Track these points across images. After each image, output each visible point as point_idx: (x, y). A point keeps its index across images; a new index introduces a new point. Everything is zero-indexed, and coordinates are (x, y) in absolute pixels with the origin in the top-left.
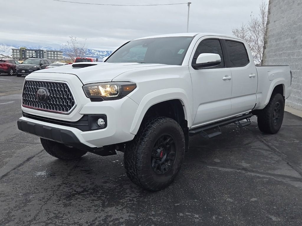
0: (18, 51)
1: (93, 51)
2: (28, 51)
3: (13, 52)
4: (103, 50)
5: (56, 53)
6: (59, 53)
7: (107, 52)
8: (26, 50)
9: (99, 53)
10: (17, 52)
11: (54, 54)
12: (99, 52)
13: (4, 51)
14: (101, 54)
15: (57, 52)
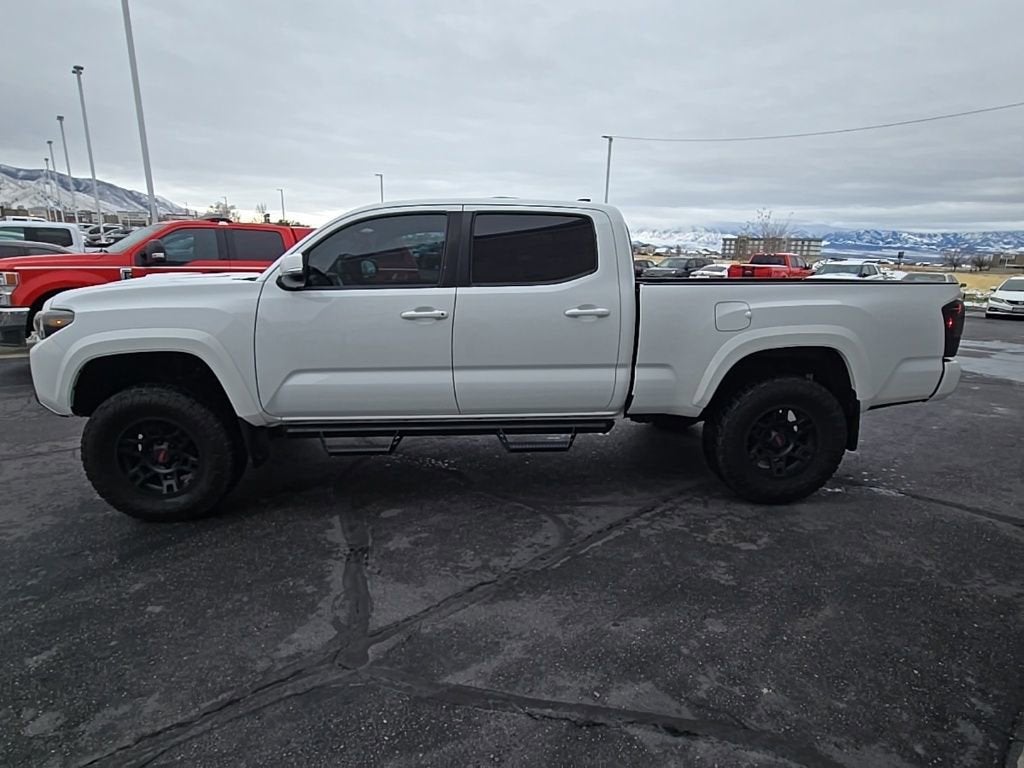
0: (733, 242)
1: (904, 235)
2: (751, 242)
3: (725, 245)
4: (932, 231)
5: (806, 243)
6: (813, 243)
7: (943, 235)
8: (748, 239)
9: (919, 240)
10: (730, 245)
11: (802, 246)
12: (921, 236)
13: (715, 244)
14: (925, 241)
15: (810, 240)
